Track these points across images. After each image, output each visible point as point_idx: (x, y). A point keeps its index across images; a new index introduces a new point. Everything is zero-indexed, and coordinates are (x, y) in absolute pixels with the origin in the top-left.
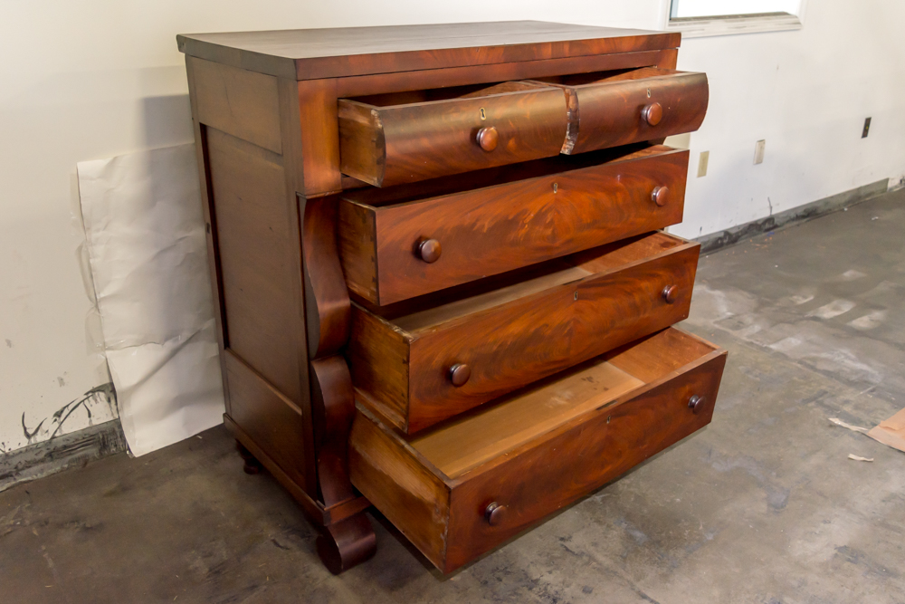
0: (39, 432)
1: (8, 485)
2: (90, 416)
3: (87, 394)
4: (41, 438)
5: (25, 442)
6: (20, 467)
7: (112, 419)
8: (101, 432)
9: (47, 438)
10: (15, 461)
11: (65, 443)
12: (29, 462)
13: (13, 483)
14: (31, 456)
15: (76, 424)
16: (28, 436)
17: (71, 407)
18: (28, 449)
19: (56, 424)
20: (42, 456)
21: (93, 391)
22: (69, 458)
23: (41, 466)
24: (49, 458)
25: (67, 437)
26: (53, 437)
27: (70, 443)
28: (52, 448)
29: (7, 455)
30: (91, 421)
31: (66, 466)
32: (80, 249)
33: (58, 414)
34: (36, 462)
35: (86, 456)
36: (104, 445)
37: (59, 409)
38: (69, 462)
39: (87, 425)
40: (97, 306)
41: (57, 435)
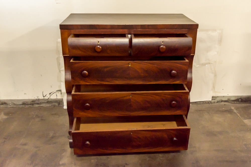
0: (46, 96)
1: (38, 106)
2: (57, 96)
3: (57, 91)
4: (46, 98)
5: (43, 98)
6: (41, 103)
7: (61, 98)
8: (59, 100)
9: (47, 98)
10: (40, 101)
11: (51, 101)
12: (43, 102)
13: (40, 106)
14: (43, 101)
15: (53, 97)
16: (44, 97)
17: (53, 93)
18: (43, 99)
19: (49, 96)
20: (46, 102)
21: (58, 91)
22: (52, 104)
23: (46, 104)
24: (47, 103)
25: (51, 99)
26: (49, 98)
27: (52, 101)
28: (48, 101)
29: (39, 99)
30: (57, 97)
31: (51, 106)
32: (57, 58)
33: (50, 94)
34: (45, 103)
35: (55, 105)
36: (59, 104)
37: (50, 92)
38: (52, 105)
39: (56, 98)
40: (60, 71)
41: (50, 98)
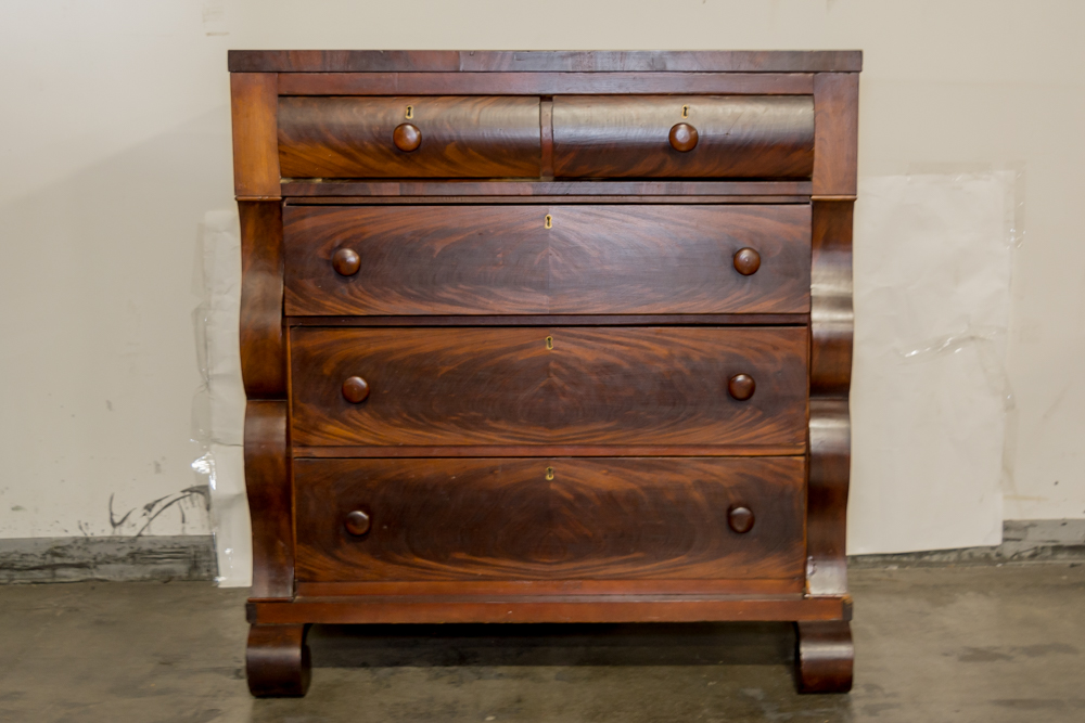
0: (125, 524)
1: (83, 577)
2: (183, 521)
3: (184, 491)
4: (127, 531)
5: (108, 531)
6: (99, 559)
7: (208, 533)
8: (195, 546)
9: (134, 534)
10: (95, 550)
11: (150, 547)
12: (108, 556)
13: (89, 576)
14: (111, 550)
15: (165, 527)
16: (114, 525)
17: (164, 502)
18: (110, 541)
19: (144, 520)
20: (122, 554)
21: (191, 490)
22: (153, 567)
23: (121, 566)
24: (130, 560)
25: (154, 540)
26: (139, 535)
27: (156, 548)
28: (134, 550)
29: (87, 539)
30: (183, 529)
31: (148, 576)
32: (197, 312)
33: (149, 508)
34: (117, 560)
35: (172, 571)
36: (195, 566)
37: (150, 501)
38: (153, 572)
39: (177, 532)
40: (207, 384)
41: (145, 533)
